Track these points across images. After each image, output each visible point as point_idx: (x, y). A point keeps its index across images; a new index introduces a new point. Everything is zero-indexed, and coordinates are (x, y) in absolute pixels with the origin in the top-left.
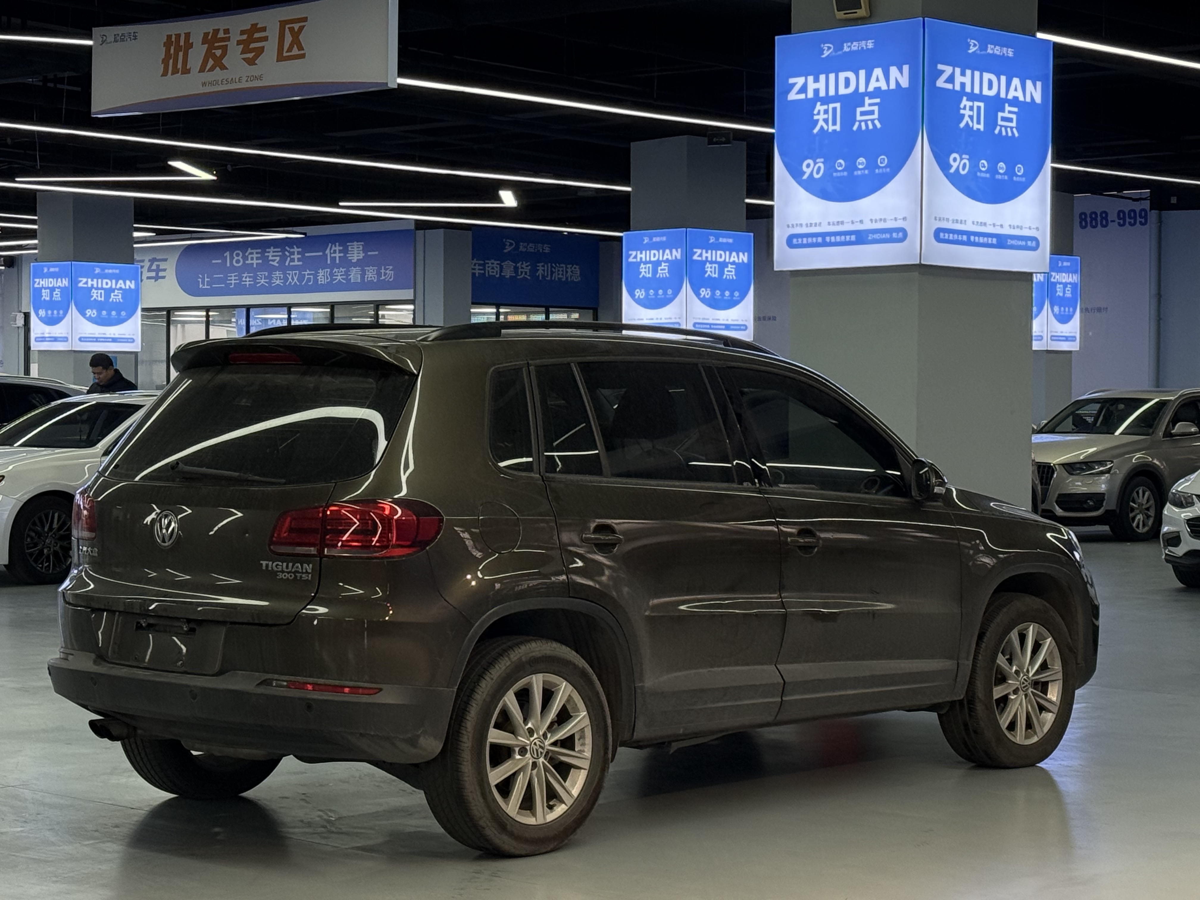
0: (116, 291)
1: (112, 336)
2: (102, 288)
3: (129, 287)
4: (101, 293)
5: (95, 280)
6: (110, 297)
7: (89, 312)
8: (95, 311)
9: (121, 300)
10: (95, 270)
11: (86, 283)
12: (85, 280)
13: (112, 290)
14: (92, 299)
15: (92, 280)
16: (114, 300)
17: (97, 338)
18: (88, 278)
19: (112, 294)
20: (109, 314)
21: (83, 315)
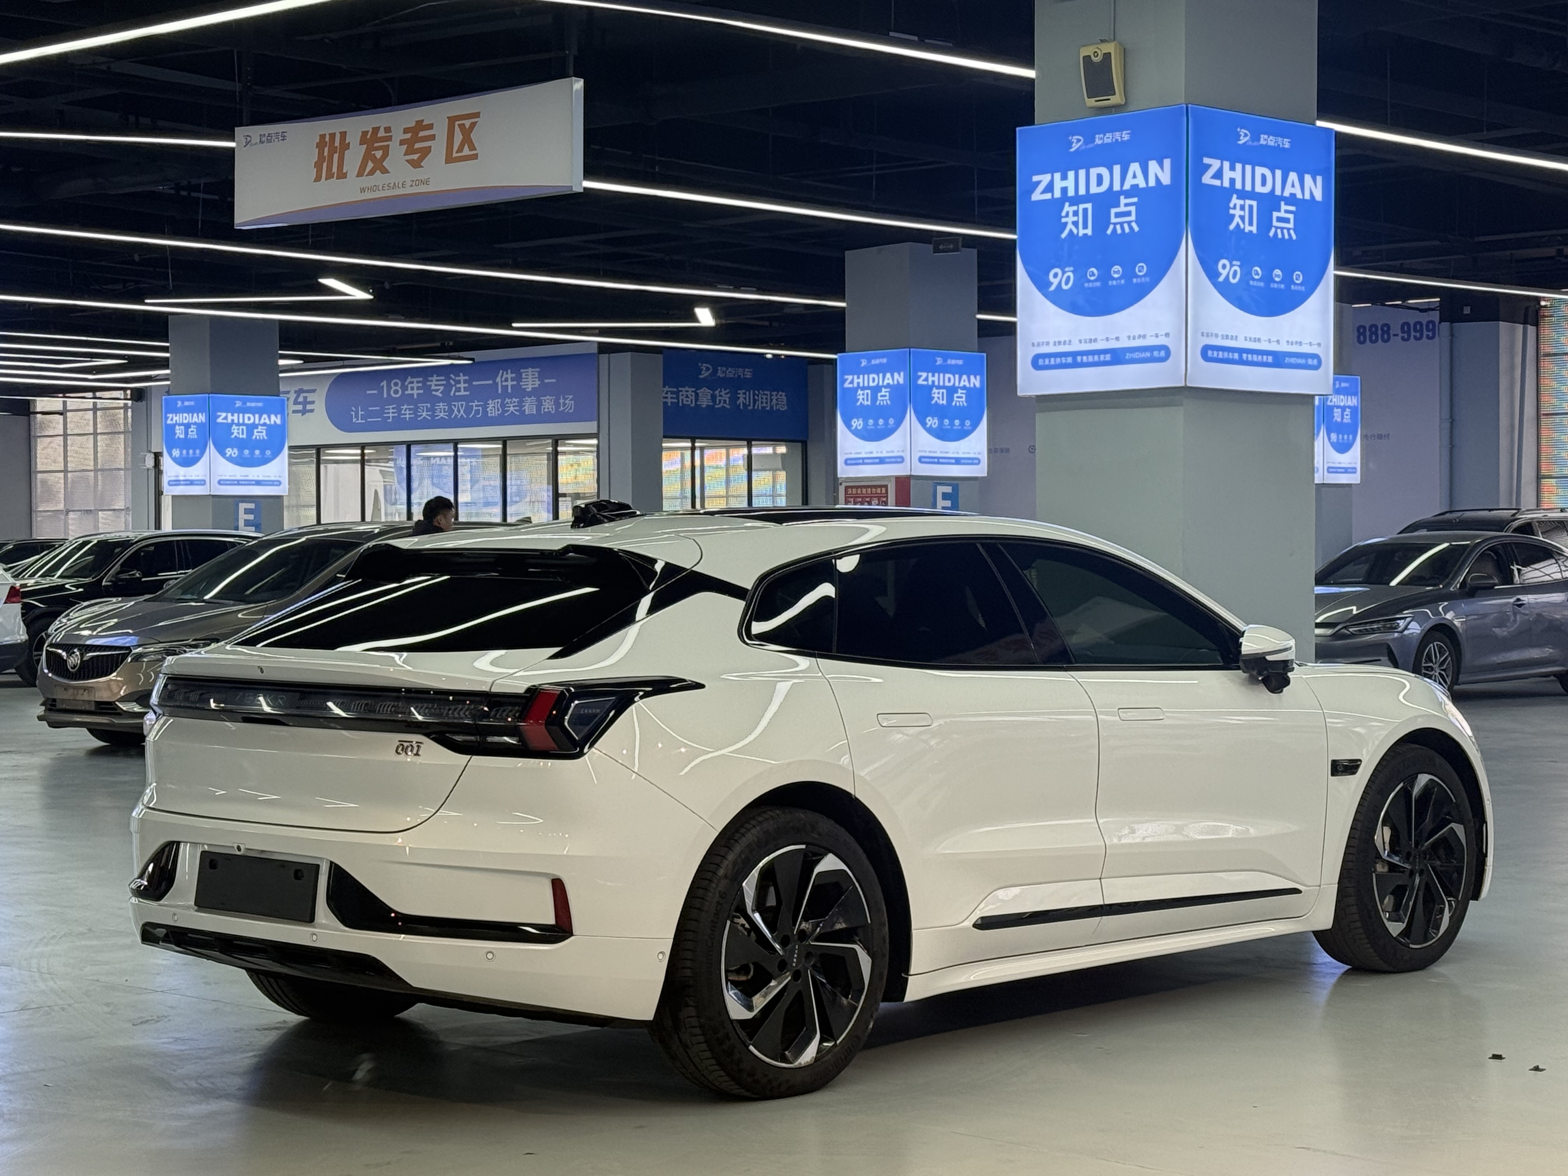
0: (260, 427)
1: (256, 478)
2: (244, 424)
3: (275, 422)
4: (243, 430)
5: (236, 415)
6: (253, 434)
7: (229, 452)
8: (236, 450)
9: (266, 438)
10: (235, 404)
11: (226, 418)
12: (224, 415)
13: (254, 426)
14: (233, 436)
15: (233, 415)
16: (258, 438)
17: (238, 481)
18: (227, 412)
19: (255, 431)
20: (252, 453)
21: (223, 454)
